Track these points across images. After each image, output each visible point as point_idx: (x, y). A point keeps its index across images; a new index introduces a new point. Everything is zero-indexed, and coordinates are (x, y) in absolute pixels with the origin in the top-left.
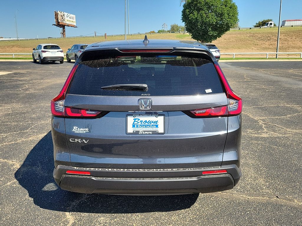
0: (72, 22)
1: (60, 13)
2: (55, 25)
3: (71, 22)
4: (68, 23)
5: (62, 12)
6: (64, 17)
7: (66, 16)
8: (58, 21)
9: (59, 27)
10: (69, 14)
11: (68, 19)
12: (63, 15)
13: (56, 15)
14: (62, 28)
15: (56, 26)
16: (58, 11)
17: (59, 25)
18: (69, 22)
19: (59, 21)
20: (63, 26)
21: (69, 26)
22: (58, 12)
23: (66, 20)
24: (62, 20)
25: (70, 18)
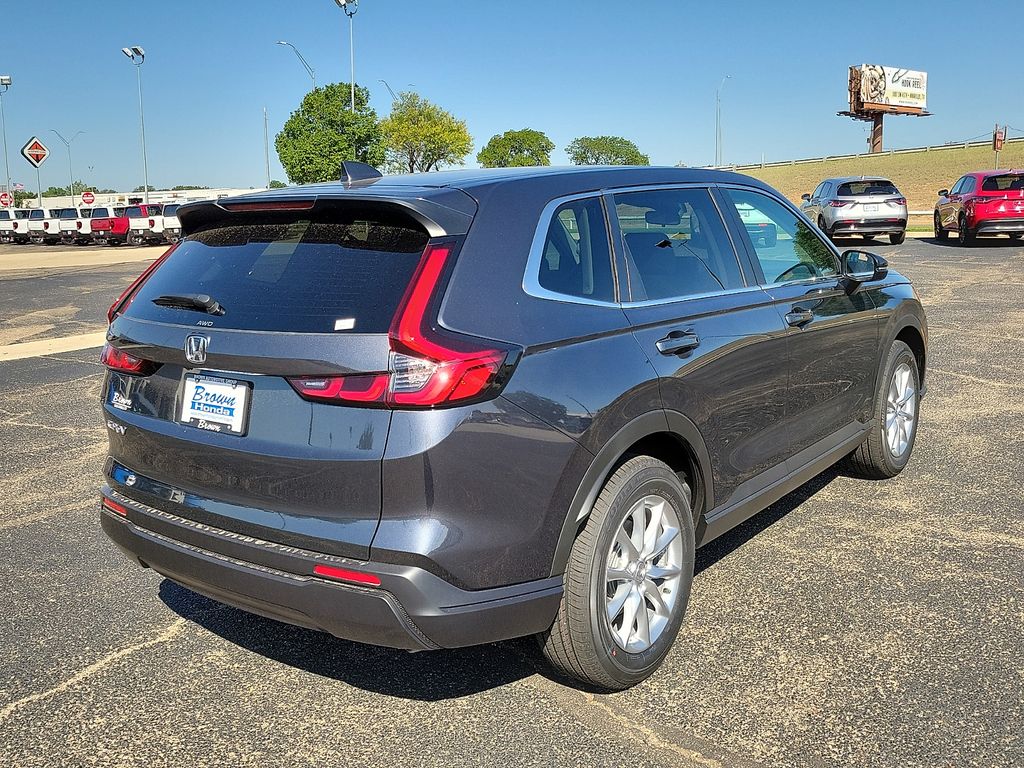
0: (912, 96)
1: (867, 72)
2: (845, 113)
3: (909, 99)
4: (894, 101)
5: (878, 67)
6: (882, 83)
7: (889, 79)
8: (859, 99)
9: (861, 118)
10: (903, 71)
11: (898, 88)
12: (878, 78)
13: (855, 78)
14: (871, 124)
15: (851, 115)
16: (864, 65)
17: (862, 112)
18: (902, 99)
19: (863, 97)
20: (876, 117)
21: (897, 113)
22: (864, 68)
23: (888, 94)
24: (873, 95)
25: (906, 83)
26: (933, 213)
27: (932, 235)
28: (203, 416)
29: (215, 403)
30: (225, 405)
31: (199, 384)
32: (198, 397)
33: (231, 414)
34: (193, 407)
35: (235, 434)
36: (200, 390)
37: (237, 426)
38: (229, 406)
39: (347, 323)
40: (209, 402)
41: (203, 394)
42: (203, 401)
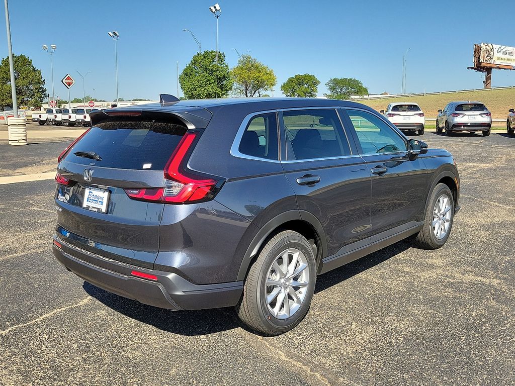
0: (508, 60)
1: (484, 47)
2: (472, 68)
3: (506, 61)
4: (498, 62)
5: (490, 45)
6: (492, 53)
7: (495, 51)
8: (479, 61)
9: (480, 71)
10: (503, 47)
11: (501, 55)
12: (490, 50)
13: (478, 50)
14: (485, 74)
15: (475, 69)
16: (482, 44)
17: (481, 68)
18: (502, 61)
19: (481, 60)
20: (488, 70)
21: (499, 68)
22: (482, 45)
23: (495, 58)
24: (487, 59)
25: (505, 53)
26: (506, 120)
27: (505, 132)
28: (91, 205)
29: (96, 199)
30: (100, 200)
31: (91, 191)
32: (90, 196)
33: (102, 204)
34: (88, 201)
35: (103, 213)
36: (91, 193)
37: (104, 210)
38: (101, 201)
39: (148, 166)
40: (94, 199)
41: (92, 195)
42: (92, 198)
